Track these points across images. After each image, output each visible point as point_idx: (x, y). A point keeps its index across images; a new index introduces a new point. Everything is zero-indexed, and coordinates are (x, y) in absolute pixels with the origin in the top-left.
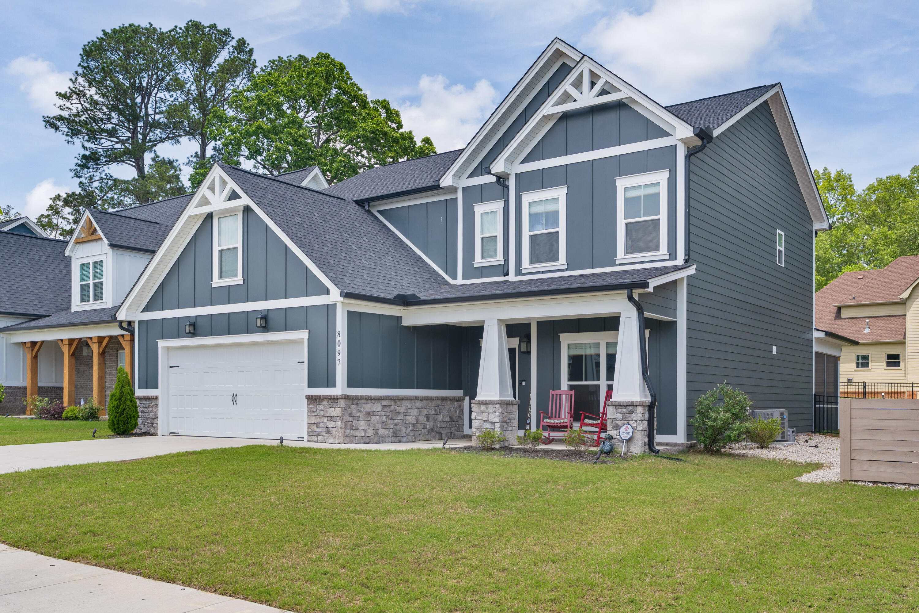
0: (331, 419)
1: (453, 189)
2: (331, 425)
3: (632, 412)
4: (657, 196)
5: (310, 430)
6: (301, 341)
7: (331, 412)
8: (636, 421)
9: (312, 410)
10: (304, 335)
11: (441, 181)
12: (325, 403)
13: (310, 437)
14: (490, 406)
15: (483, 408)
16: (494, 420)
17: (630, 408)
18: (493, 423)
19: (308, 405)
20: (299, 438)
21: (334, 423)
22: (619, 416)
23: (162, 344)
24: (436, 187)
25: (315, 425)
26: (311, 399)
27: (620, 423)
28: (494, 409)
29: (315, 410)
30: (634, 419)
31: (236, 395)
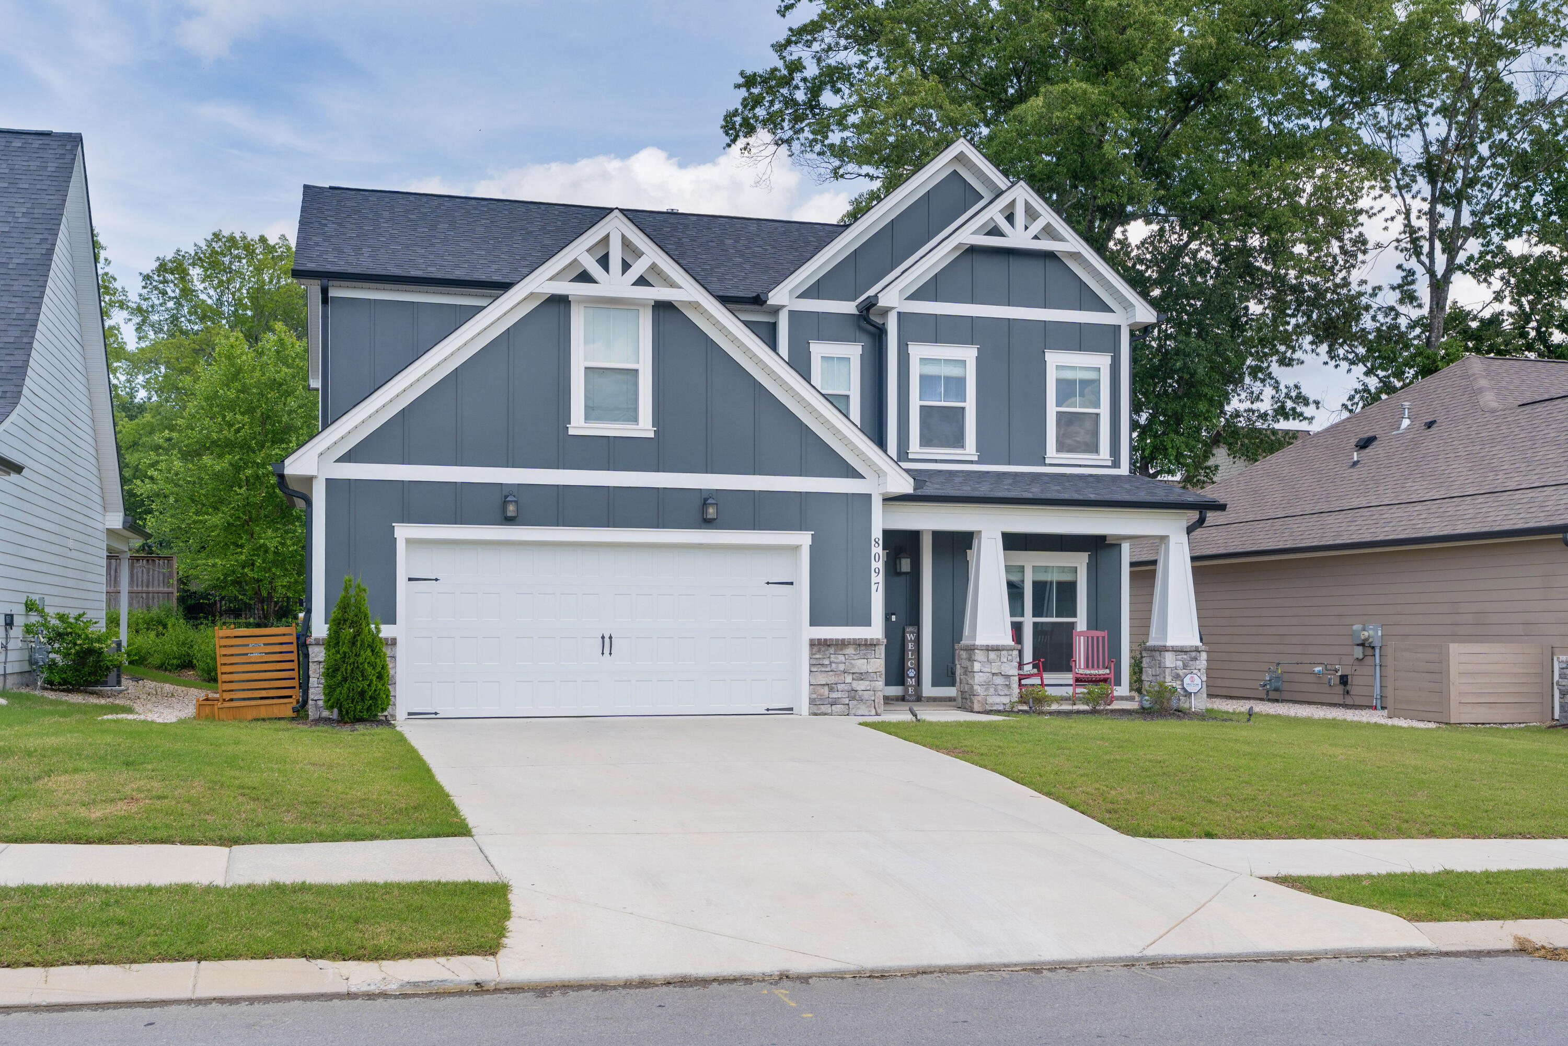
0: (861, 676)
1: (776, 310)
2: (860, 686)
3: (1195, 659)
4: (1096, 382)
5: (814, 696)
6: (796, 548)
7: (861, 665)
8: (1199, 670)
9: (821, 662)
10: (804, 539)
11: (770, 295)
12: (850, 651)
13: (815, 707)
14: (1003, 652)
15: (992, 655)
16: (1011, 673)
17: (1194, 654)
18: (1008, 677)
19: (812, 654)
20: (768, 710)
21: (868, 683)
22: (1180, 664)
23: (403, 532)
24: (758, 301)
25: (826, 688)
26: (817, 645)
27: (1181, 672)
28: (1010, 658)
29: (826, 662)
30: (1199, 667)
31: (611, 638)
